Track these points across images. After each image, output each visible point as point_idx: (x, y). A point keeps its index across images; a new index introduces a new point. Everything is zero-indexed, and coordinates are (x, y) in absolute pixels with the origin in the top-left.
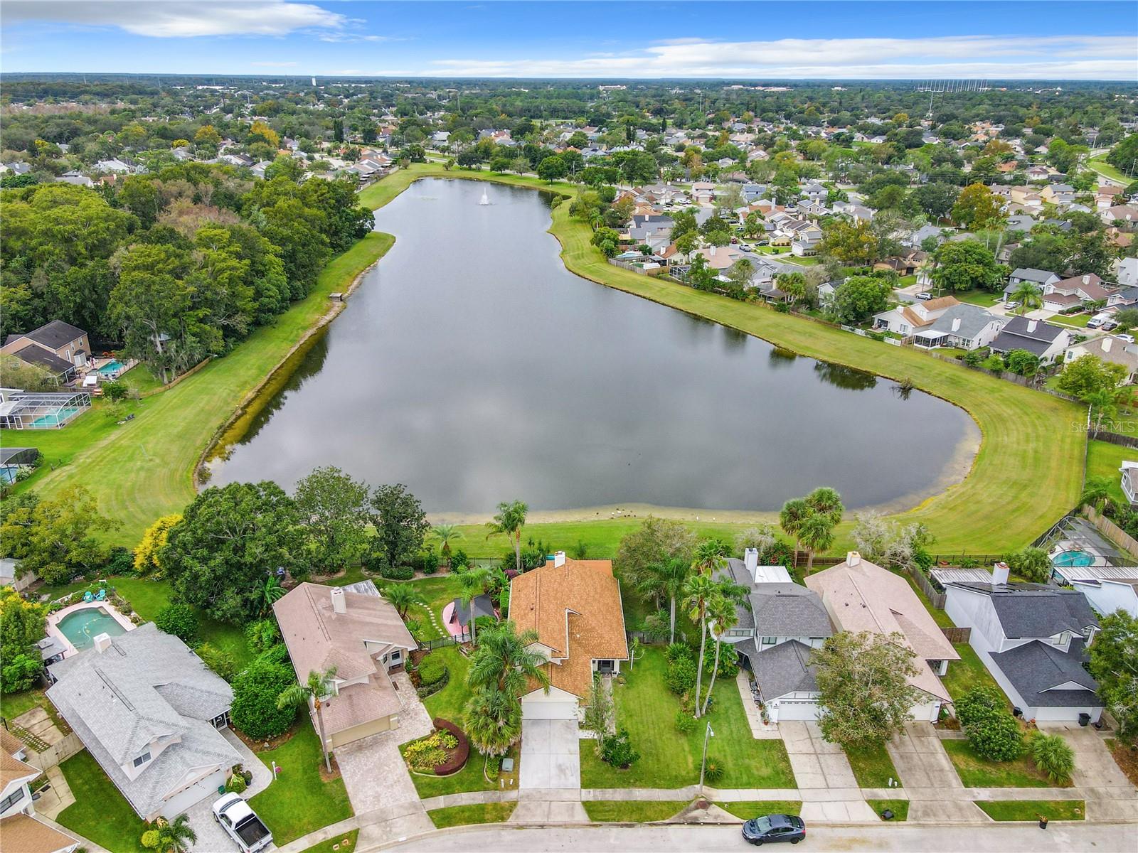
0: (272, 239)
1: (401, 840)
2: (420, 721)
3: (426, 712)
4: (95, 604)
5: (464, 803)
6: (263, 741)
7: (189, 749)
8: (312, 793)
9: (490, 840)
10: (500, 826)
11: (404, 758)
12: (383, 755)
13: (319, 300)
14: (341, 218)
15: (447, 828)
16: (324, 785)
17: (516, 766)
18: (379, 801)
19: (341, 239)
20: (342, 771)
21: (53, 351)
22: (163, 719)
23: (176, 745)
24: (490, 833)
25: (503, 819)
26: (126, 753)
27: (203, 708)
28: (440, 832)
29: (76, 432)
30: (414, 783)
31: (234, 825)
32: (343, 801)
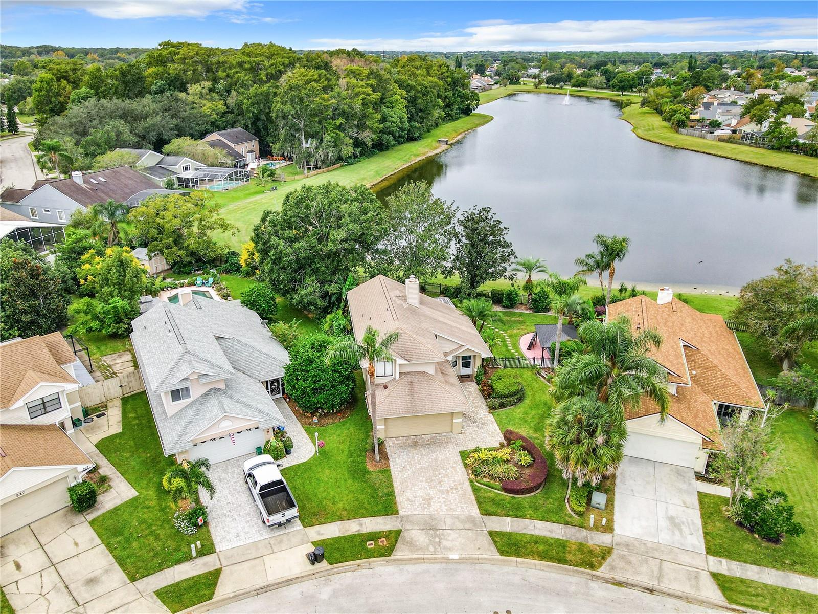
0: (400, 86)
1: (451, 557)
2: (487, 431)
3: (495, 424)
4: (203, 289)
5: (537, 533)
6: (313, 414)
7: (231, 397)
8: (354, 478)
9: (573, 588)
10: (588, 574)
11: (466, 465)
12: (441, 457)
13: (430, 141)
14: (454, 95)
15: (514, 559)
16: (368, 472)
17: (610, 503)
18: (429, 505)
19: (452, 110)
20: (391, 463)
21: (232, 145)
22: (209, 359)
23: (219, 390)
24: (574, 579)
25: (592, 566)
26: (163, 382)
27: (259, 368)
28: (501, 561)
29: (233, 194)
30: (475, 495)
31: (258, 487)
32: (387, 495)
